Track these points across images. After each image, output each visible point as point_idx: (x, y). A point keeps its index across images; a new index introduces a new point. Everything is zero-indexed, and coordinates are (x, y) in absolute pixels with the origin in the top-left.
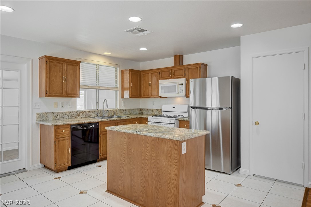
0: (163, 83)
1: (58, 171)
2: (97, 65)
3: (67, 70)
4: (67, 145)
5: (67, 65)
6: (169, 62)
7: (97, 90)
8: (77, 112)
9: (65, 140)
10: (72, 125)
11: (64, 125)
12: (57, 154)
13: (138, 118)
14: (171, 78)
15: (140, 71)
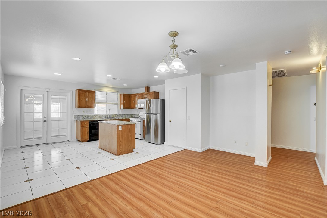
0: (139, 101)
1: (83, 142)
2: (106, 92)
3: (88, 95)
4: (87, 130)
5: (88, 93)
6: (143, 90)
7: (106, 105)
8: (94, 115)
9: (86, 128)
10: (89, 121)
11: (85, 121)
12: (82, 133)
13: (127, 119)
14: (142, 99)
15: (130, 95)
